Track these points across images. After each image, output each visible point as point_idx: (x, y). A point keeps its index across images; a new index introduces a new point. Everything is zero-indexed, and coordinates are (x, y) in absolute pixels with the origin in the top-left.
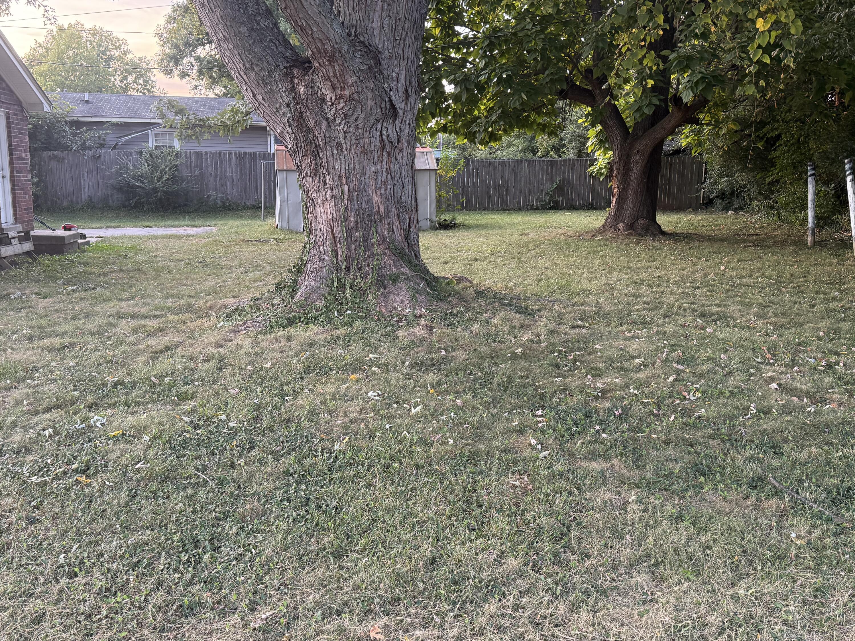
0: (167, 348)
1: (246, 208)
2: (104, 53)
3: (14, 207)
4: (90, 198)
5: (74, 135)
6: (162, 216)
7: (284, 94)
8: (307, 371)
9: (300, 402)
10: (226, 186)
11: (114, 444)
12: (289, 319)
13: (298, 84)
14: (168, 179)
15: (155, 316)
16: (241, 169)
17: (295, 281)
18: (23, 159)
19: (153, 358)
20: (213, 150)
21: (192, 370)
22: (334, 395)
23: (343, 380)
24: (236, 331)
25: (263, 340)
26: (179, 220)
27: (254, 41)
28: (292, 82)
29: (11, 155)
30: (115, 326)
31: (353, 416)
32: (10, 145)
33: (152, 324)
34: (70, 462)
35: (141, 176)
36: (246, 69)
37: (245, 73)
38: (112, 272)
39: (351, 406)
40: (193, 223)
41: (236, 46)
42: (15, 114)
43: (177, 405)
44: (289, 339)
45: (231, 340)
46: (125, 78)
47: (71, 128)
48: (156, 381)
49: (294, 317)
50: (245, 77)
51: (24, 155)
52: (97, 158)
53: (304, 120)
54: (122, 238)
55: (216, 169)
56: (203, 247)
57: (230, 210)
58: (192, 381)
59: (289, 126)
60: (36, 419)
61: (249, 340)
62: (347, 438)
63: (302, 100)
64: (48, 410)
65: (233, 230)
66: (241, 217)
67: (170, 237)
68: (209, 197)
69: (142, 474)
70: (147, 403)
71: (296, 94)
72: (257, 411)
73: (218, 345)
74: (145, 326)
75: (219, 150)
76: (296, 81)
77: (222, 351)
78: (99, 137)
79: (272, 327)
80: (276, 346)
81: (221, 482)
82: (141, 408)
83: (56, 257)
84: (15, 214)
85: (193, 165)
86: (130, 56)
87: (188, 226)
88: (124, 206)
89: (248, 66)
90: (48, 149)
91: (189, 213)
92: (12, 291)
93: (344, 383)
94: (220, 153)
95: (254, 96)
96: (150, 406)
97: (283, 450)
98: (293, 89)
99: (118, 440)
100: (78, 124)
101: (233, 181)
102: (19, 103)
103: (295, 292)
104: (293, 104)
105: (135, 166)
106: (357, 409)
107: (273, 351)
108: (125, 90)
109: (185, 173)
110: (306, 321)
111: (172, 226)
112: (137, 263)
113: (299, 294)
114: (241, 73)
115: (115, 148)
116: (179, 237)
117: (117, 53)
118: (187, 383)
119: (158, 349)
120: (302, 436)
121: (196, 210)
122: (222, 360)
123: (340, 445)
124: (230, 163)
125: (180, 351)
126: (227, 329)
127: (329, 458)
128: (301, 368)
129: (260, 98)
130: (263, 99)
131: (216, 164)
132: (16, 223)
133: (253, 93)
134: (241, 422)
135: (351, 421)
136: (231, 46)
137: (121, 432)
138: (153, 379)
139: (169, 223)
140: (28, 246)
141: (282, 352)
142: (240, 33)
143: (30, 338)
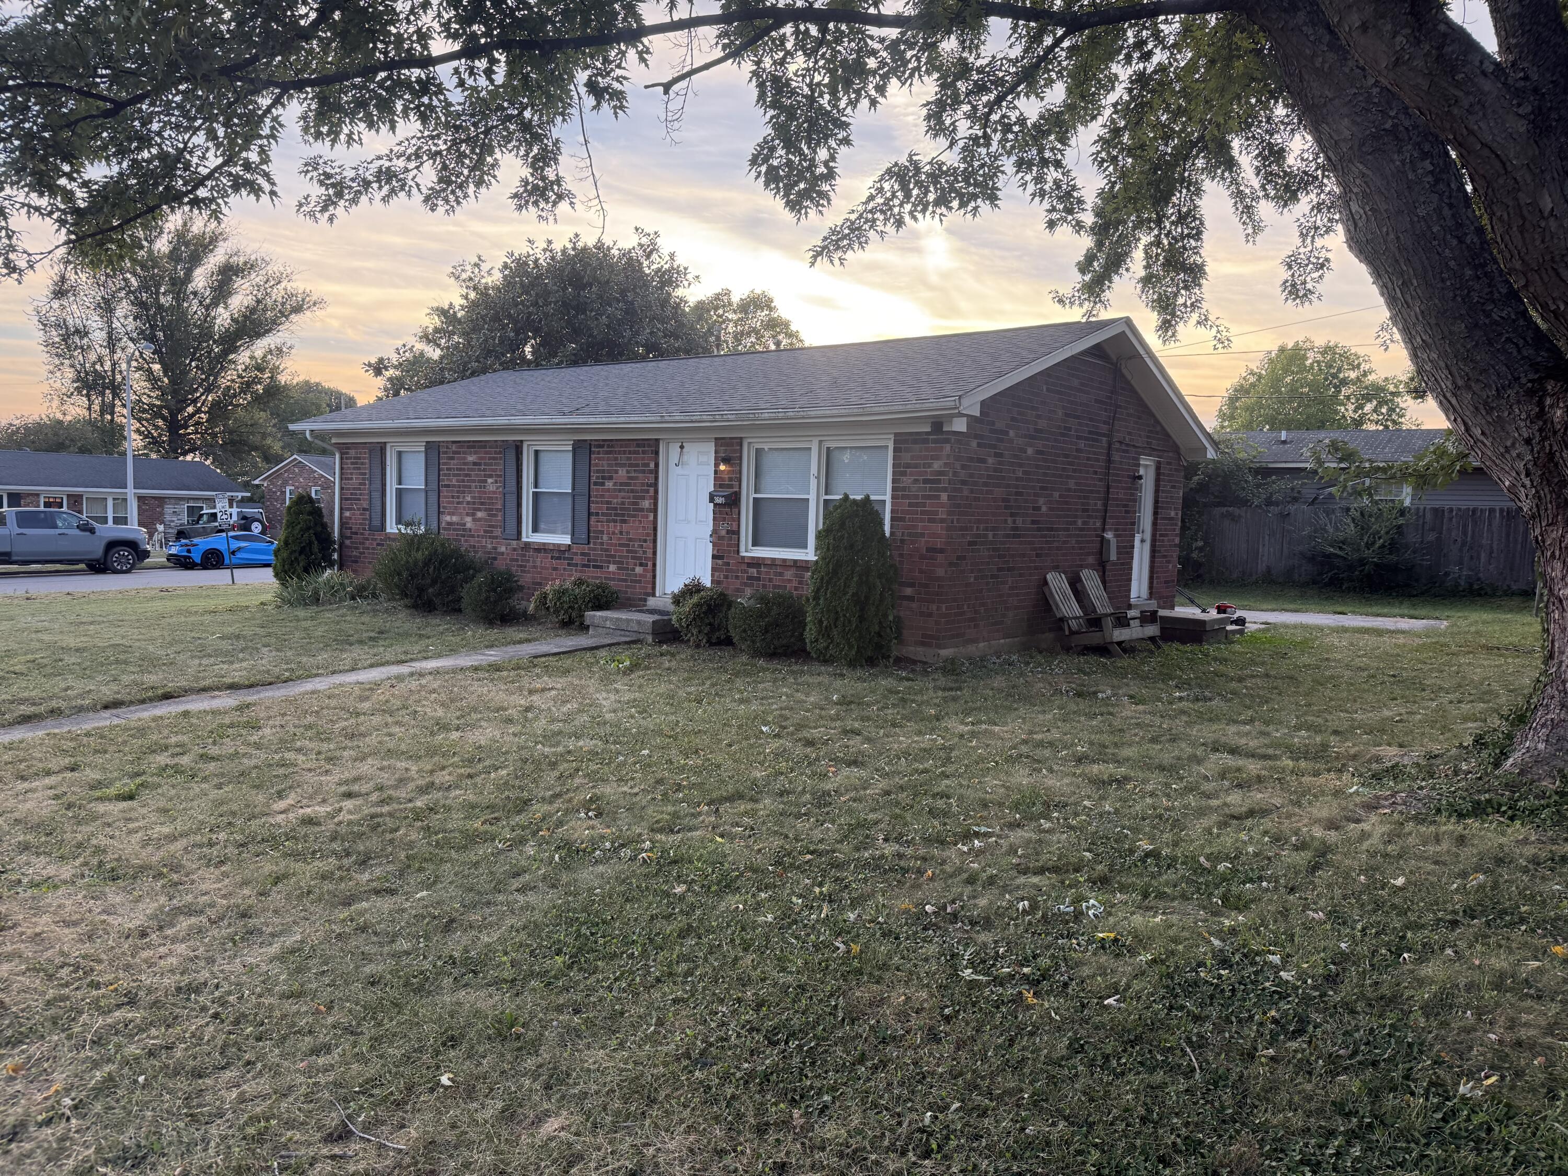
0: (1251, 813)
1: (1510, 594)
2: (1335, 376)
3: (1151, 578)
4: (1268, 567)
5: (1258, 486)
6: (1367, 599)
7: (1522, 424)
8: (1470, 913)
9: (1428, 970)
10: (1479, 559)
11: (1094, 954)
12: (1478, 803)
13: (1551, 406)
14: (1383, 546)
15: (1265, 757)
16: (1508, 535)
17: (1509, 737)
18: (1172, 519)
19: (1223, 825)
20: (1464, 505)
21: (1269, 859)
22: (1502, 975)
23: (1536, 949)
24: (1371, 807)
25: (1410, 834)
26: (1393, 605)
27: (1477, 345)
28: (1541, 404)
29: (1155, 513)
30: (1199, 762)
31: (1523, 1033)
32: (1156, 502)
33: (1253, 767)
34: (1025, 962)
35: (1343, 543)
36: (1457, 387)
37: (1455, 395)
38: (1253, 676)
39: (1529, 1011)
40: (1412, 612)
41: (1443, 355)
42: (1169, 464)
43: (1215, 914)
44: (1461, 840)
45: (1358, 821)
46: (1361, 407)
47: (1255, 477)
48: (1207, 864)
49: (1489, 801)
50: (1454, 401)
51: (1173, 514)
52: (1285, 516)
53: (1556, 465)
54: (1295, 627)
55: (1465, 533)
56: (1411, 651)
57: (1480, 595)
58: (1261, 879)
59: (1527, 475)
60: (1022, 880)
61: (1386, 828)
62: (1494, 1079)
63: (1555, 433)
64: (1041, 871)
65: (1473, 629)
66: (1499, 607)
67: (1366, 631)
68: (1447, 574)
69: (1106, 1018)
70: (1173, 899)
71: (1545, 422)
72: (1340, 963)
73: (1332, 825)
74: (1239, 770)
75: (1471, 505)
76: (1548, 401)
77: (1333, 836)
78: (1292, 489)
79: (1439, 811)
80: (1431, 849)
81: (1216, 1081)
82: (1161, 904)
83: (1188, 647)
84: (1151, 586)
85: (1427, 527)
86: (1371, 378)
87: (1402, 616)
88: (1314, 582)
89: (1460, 383)
90: (1219, 504)
91: (1411, 596)
92: (1101, 688)
93: (1536, 958)
94: (1474, 511)
95: (1467, 429)
96: (1176, 903)
97: (1351, 1057)
98: (1542, 414)
99: (1103, 947)
100: (1265, 472)
101: (1491, 552)
102: (1176, 449)
103: (1504, 755)
104: (1537, 439)
105: (1337, 529)
106: (1543, 1022)
107: (1422, 857)
108: (1358, 423)
109: (1412, 537)
110: (1510, 813)
111: (1378, 615)
112: (1296, 666)
113: (1511, 761)
114: (1448, 395)
115: (1312, 503)
116: (1379, 632)
117: (1353, 375)
118: (1251, 881)
119: (1236, 811)
120: (1400, 1042)
121: (1422, 594)
122: (1323, 855)
123: (1472, 1088)
124: (1490, 524)
125: (1267, 823)
126: (1358, 800)
127: (1437, 1108)
128: (1459, 902)
129: (1477, 432)
130: (1483, 433)
131: (1465, 526)
132: (1150, 598)
133: (1465, 424)
134: (1301, 976)
135: (1519, 1044)
136: (1434, 356)
137: (1112, 935)
138: (1202, 859)
139: (1375, 609)
140: (1152, 630)
141: (1436, 863)
142: (1451, 333)
143: (1080, 760)
